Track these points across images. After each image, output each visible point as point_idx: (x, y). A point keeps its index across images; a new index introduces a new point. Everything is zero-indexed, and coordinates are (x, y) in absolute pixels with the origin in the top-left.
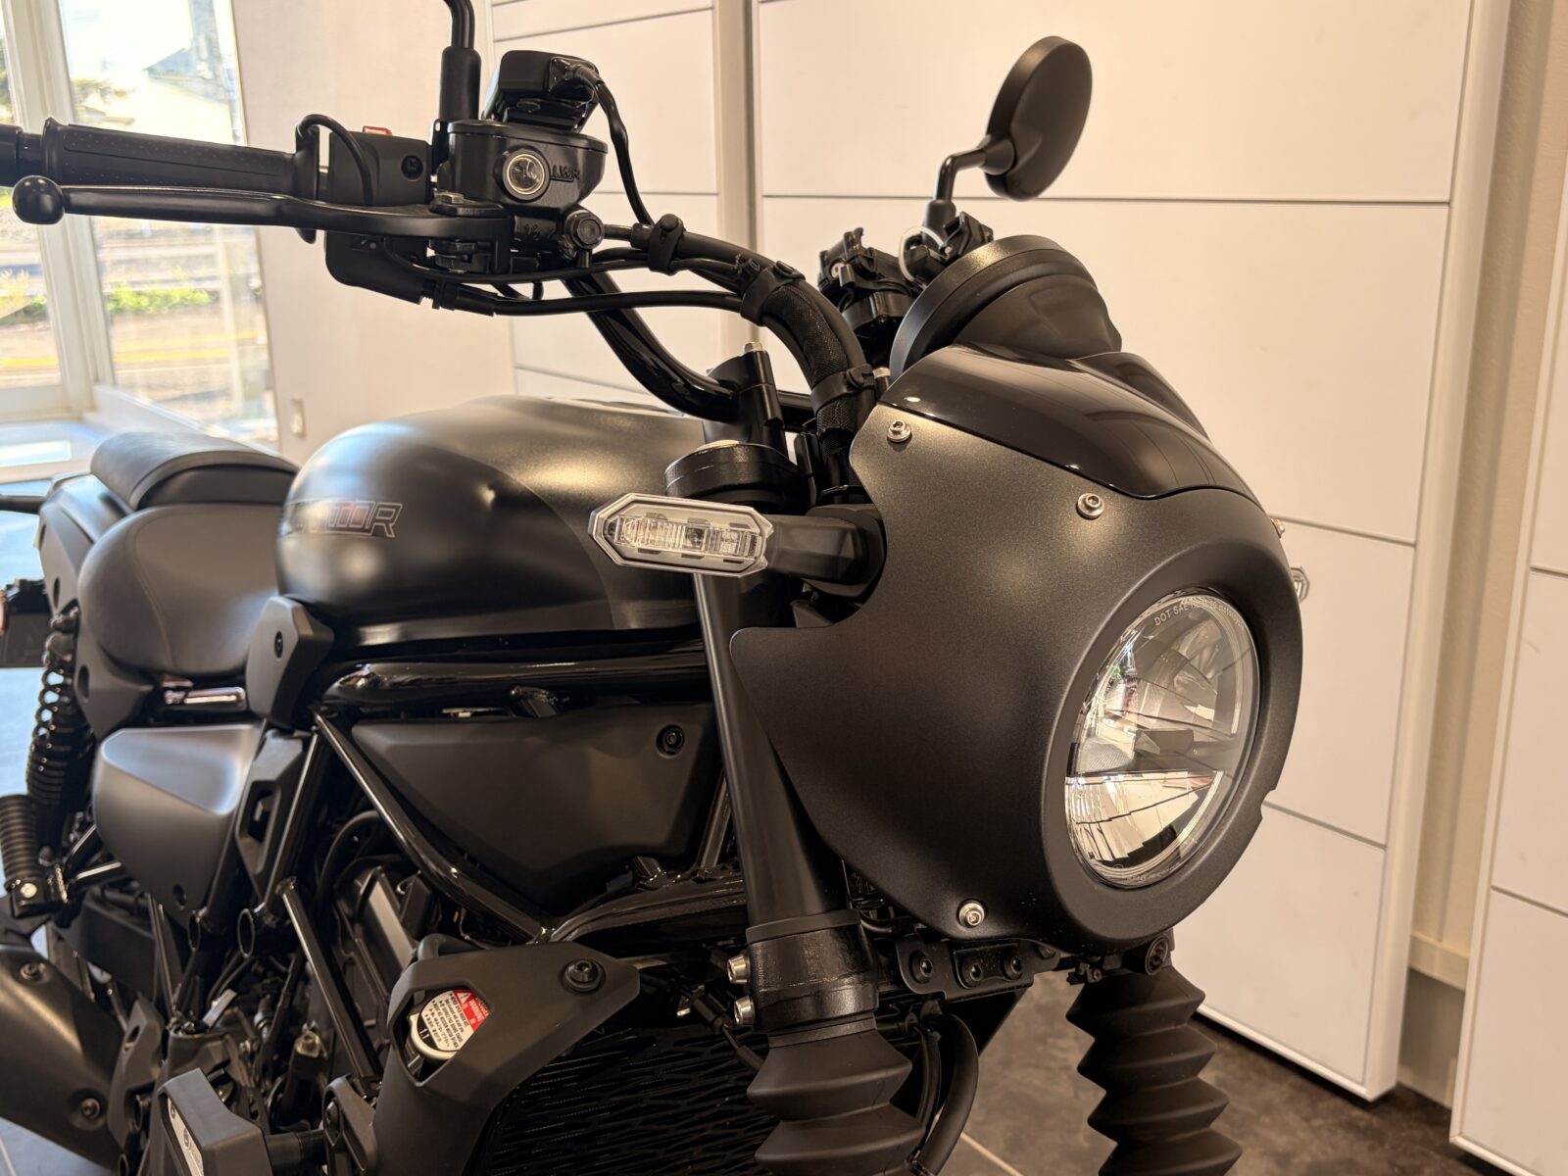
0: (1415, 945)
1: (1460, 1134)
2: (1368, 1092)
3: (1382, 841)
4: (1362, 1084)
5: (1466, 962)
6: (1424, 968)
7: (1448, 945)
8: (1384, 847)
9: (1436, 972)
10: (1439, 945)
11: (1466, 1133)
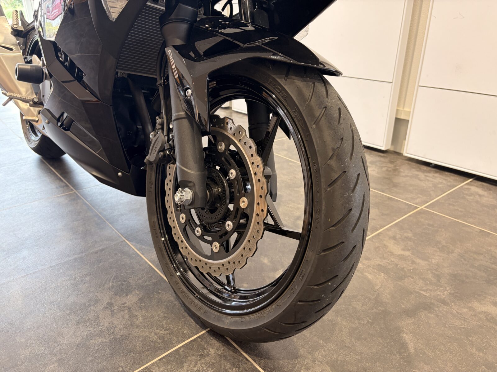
0: (397, 110)
1: (406, 153)
2: (383, 148)
3: (391, 81)
4: (382, 147)
5: (410, 112)
6: (399, 117)
7: (406, 109)
8: (392, 83)
9: (402, 117)
10: (403, 110)
11: (407, 152)
